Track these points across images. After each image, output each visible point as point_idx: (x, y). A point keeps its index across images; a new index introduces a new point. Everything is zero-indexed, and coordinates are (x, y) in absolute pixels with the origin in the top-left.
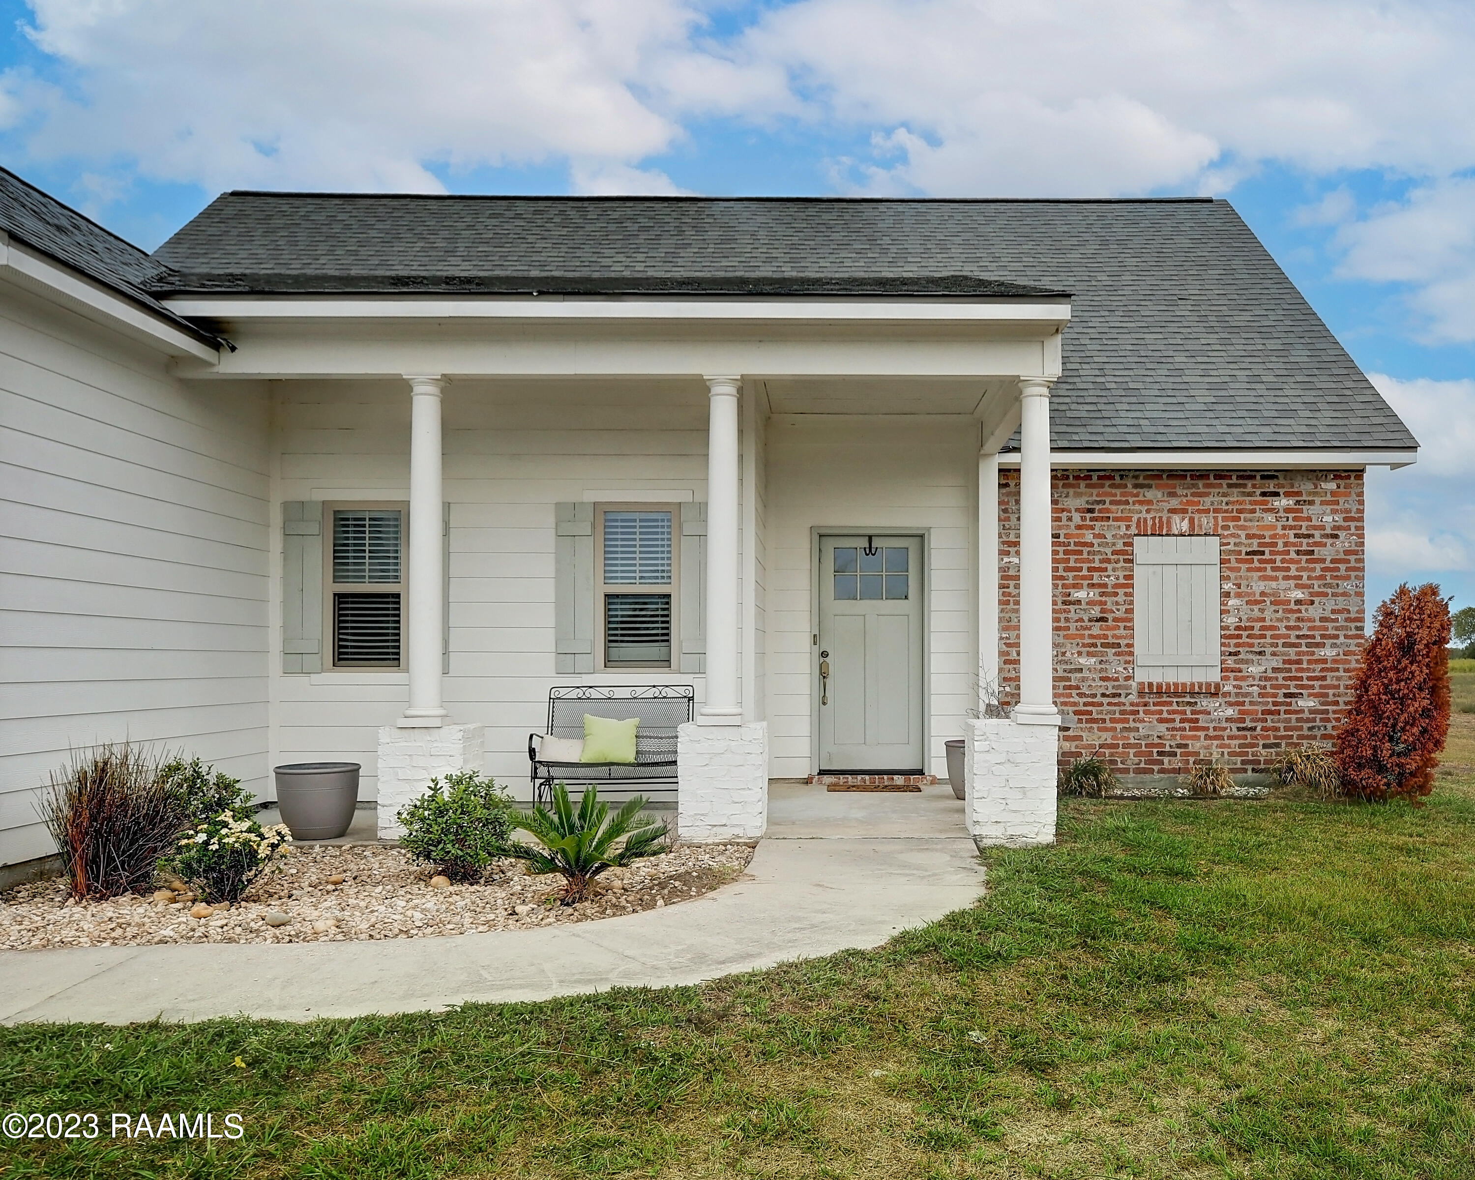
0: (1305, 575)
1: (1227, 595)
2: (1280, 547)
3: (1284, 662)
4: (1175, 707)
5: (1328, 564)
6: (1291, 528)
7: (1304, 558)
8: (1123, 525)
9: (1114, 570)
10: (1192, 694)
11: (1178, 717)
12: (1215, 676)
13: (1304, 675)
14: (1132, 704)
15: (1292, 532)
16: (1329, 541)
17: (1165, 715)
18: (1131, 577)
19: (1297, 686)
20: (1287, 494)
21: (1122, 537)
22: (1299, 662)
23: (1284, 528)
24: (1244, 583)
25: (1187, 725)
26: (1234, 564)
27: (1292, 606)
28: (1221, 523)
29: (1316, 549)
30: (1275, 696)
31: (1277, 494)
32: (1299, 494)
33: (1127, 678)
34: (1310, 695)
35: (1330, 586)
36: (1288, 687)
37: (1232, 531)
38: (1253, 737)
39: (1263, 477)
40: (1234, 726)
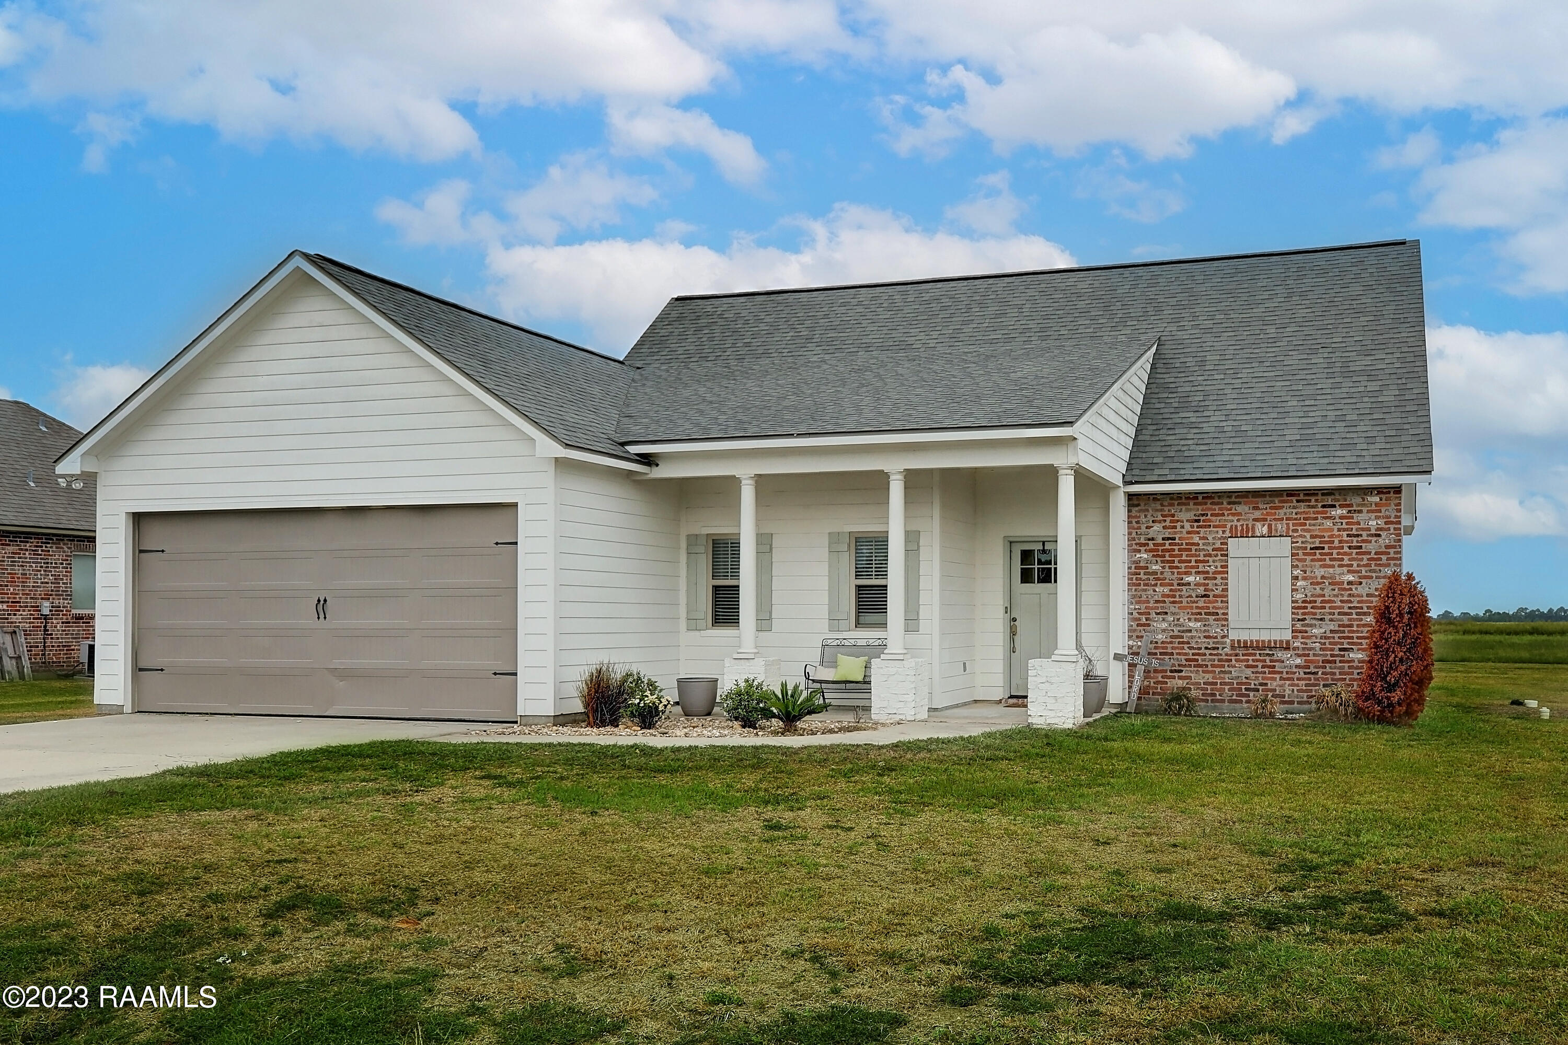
0: (1355, 564)
1: (1296, 578)
2: (1336, 544)
3: (1339, 626)
4: (1258, 657)
5: (1372, 555)
6: (1344, 530)
7: (1355, 551)
8: (1220, 530)
9: (1214, 562)
10: (1271, 648)
11: (1260, 664)
12: (1287, 635)
13: (1355, 635)
14: (1227, 655)
15: (1345, 533)
16: (1374, 539)
17: (1251, 663)
18: (1227, 567)
19: (1349, 643)
20: (1341, 506)
21: (1219, 539)
22: (1351, 626)
23: (1339, 530)
24: (1308, 570)
25: (1267, 670)
26: (1301, 556)
27: (1346, 586)
28: (1291, 528)
29: (1363, 545)
30: (1332, 650)
31: (1334, 506)
32: (1350, 505)
33: (1223, 637)
34: (1358, 650)
35: (1374, 571)
36: (1342, 644)
37: (1300, 533)
38: (1316, 679)
39: (1323, 494)
40: (1301, 671)
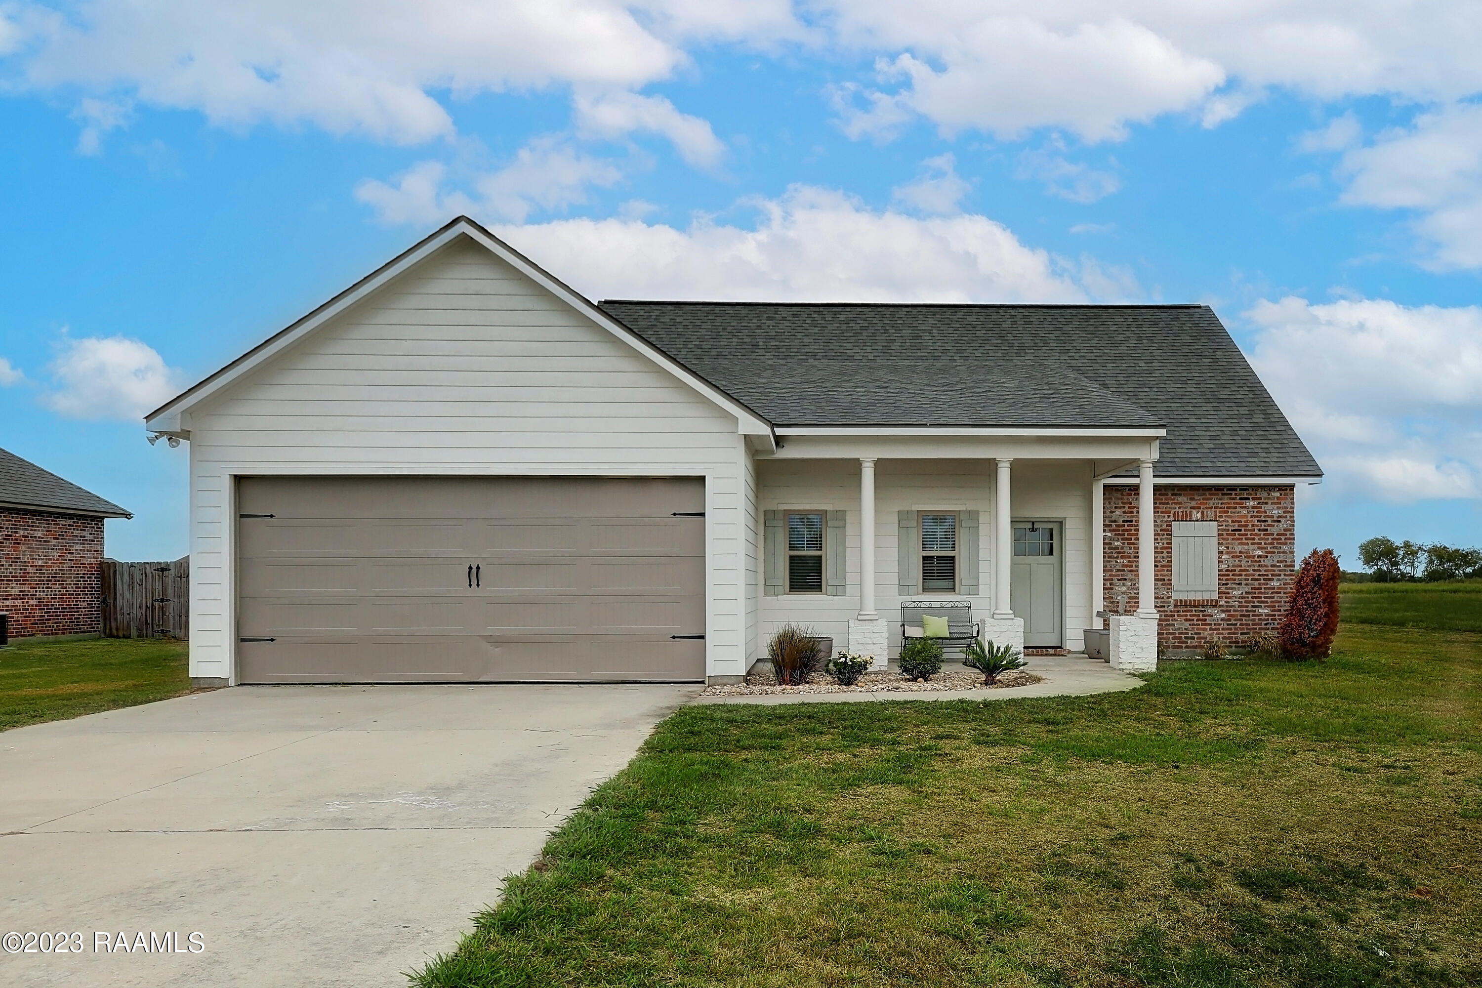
0: (1263, 542)
1: (1221, 553)
2: (1250, 527)
3: (1252, 589)
4: (1194, 613)
5: (1275, 536)
6: (1256, 517)
7: (1263, 533)
8: (1166, 515)
9: (1161, 539)
10: (1203, 606)
11: (1195, 618)
12: (1215, 596)
13: (1262, 595)
14: (1171, 611)
15: (1256, 519)
16: (1276, 524)
17: (1189, 617)
18: (1171, 543)
19: (1258, 602)
20: (1253, 499)
21: (1166, 522)
22: (1260, 589)
23: (1252, 517)
24: (1230, 546)
25: (1200, 622)
26: (1225, 536)
27: (1256, 559)
28: (1218, 514)
29: (1269, 528)
30: (1247, 607)
31: (1248, 499)
32: (1260, 498)
33: (1168, 598)
34: (1265, 606)
35: (1276, 548)
36: (1254, 602)
37: (1224, 518)
38: (1235, 629)
39: (1241, 490)
40: (1225, 623)
